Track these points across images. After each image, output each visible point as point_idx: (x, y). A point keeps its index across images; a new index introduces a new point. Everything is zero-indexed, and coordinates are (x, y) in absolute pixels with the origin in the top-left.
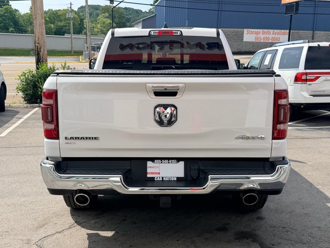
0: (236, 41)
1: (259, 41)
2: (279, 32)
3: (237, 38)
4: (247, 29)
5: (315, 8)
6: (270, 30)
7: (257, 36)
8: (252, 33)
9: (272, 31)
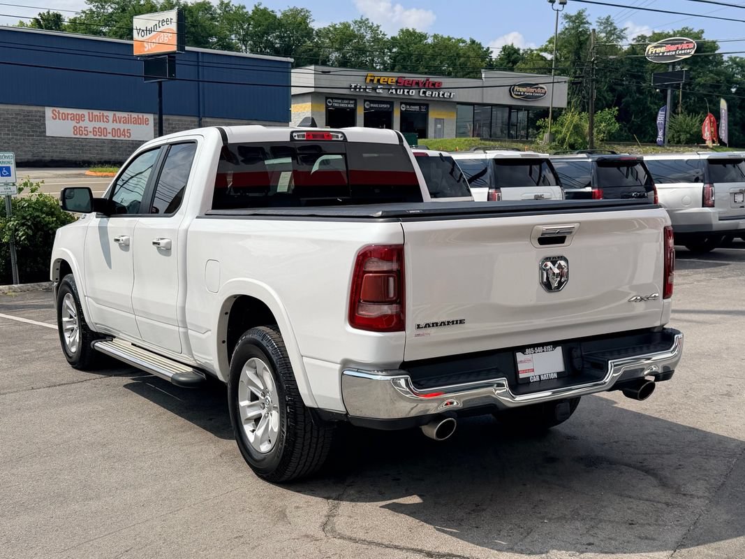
0: (28, 136)
1: (83, 136)
2: (127, 116)
3: (29, 128)
4: (52, 109)
5: (198, 68)
6: (106, 113)
7: (78, 125)
8: (65, 117)
9: (110, 114)
